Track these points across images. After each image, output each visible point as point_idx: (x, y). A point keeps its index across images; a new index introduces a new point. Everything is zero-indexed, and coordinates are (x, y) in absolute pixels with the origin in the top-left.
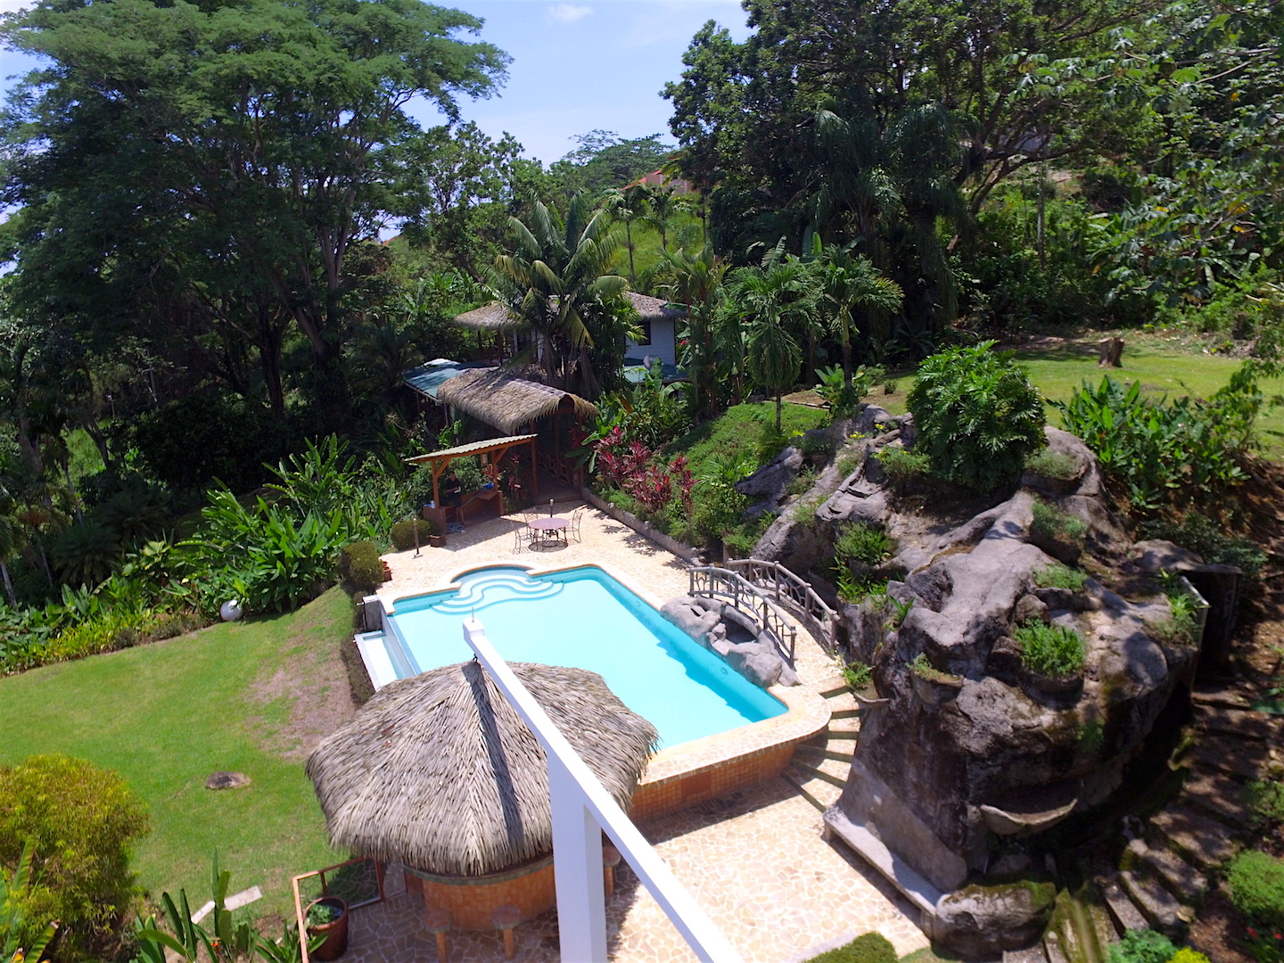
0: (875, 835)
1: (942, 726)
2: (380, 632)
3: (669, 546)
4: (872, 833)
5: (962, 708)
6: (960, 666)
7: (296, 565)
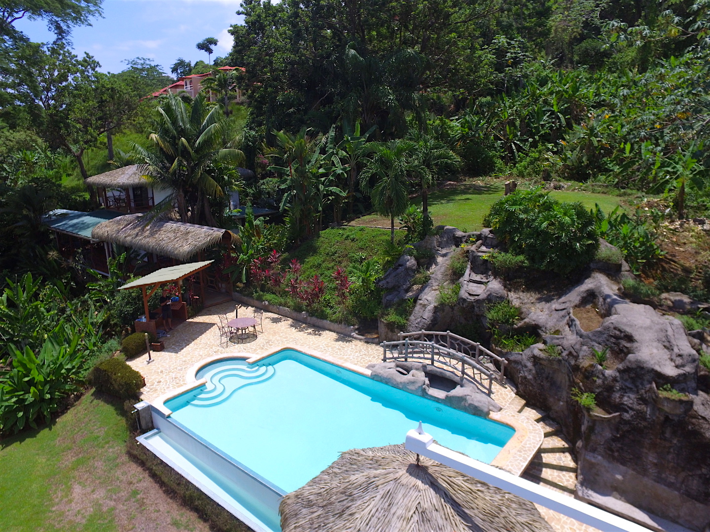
0: (620, 499)
1: (690, 427)
2: (155, 431)
3: (327, 326)
4: (617, 498)
5: (700, 414)
6: (682, 387)
7: (48, 387)
